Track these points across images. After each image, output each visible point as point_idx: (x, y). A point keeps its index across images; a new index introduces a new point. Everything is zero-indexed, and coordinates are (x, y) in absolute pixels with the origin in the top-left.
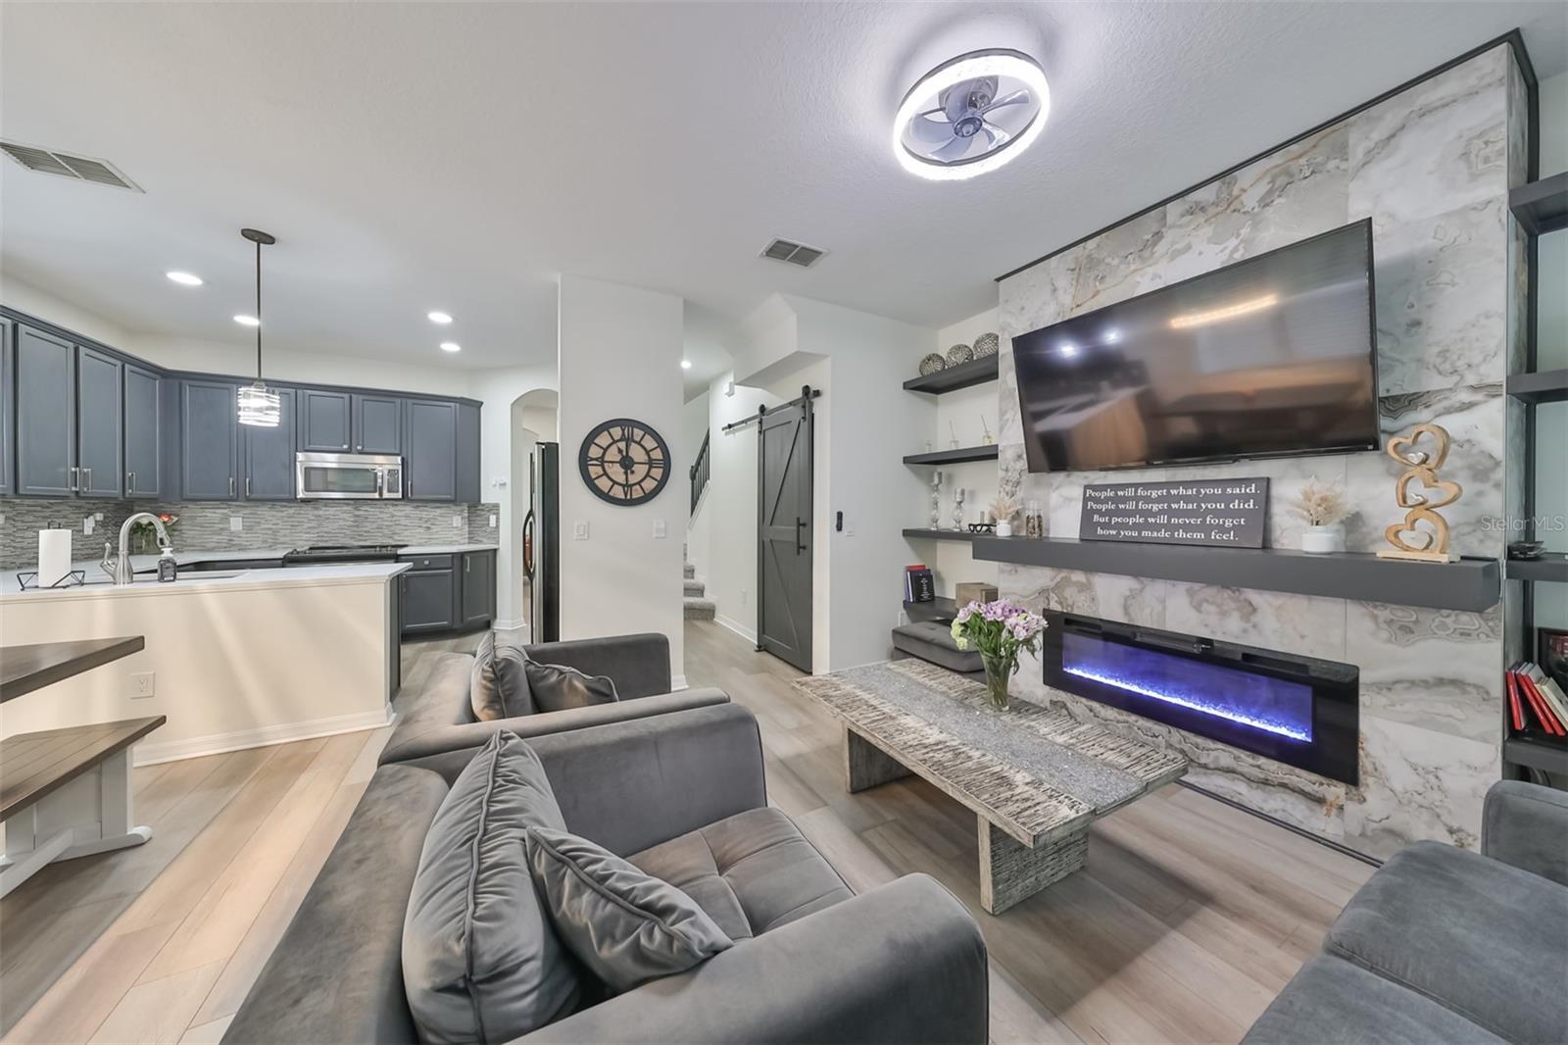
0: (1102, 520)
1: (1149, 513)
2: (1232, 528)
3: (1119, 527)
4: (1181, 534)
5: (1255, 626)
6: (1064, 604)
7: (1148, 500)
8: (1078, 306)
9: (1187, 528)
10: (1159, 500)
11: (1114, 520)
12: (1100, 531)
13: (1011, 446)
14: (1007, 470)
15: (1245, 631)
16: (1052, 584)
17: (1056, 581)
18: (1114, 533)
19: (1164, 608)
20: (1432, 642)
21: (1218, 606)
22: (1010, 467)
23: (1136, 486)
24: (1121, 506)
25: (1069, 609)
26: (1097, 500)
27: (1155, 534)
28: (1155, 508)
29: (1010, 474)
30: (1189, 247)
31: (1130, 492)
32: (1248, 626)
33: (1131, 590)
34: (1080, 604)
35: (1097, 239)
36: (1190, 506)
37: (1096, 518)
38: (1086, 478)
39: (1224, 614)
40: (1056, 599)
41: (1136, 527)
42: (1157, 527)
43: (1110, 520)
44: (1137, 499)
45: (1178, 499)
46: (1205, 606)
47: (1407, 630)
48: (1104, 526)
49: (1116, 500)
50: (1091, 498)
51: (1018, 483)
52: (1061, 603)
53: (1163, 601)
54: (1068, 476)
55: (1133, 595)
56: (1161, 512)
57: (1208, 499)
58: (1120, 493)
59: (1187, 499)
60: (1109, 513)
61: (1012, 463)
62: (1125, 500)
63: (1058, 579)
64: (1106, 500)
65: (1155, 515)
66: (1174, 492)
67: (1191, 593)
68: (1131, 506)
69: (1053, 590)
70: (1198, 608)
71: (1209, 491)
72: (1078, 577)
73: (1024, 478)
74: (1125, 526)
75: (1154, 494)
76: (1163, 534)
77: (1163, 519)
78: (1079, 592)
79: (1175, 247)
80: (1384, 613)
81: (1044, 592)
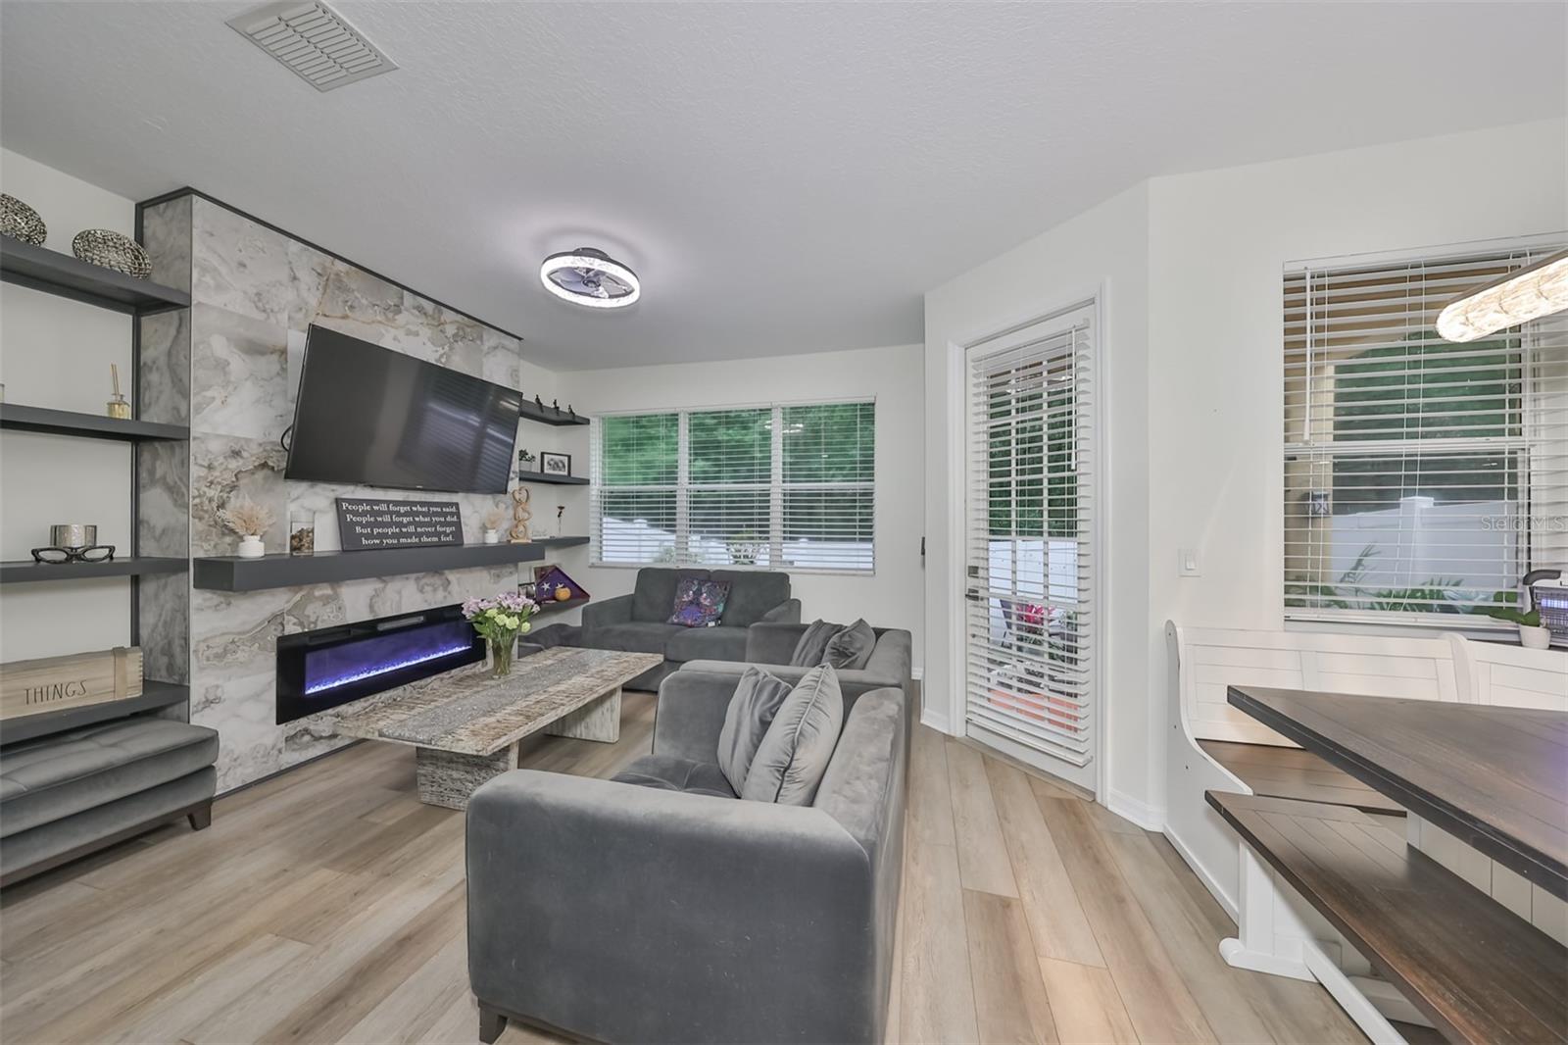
0: (365, 531)
1: (400, 525)
2: (451, 533)
3: (381, 536)
4: (425, 539)
5: (449, 593)
6: (306, 624)
7: (398, 514)
8: (325, 315)
9: (428, 535)
10: (406, 514)
11: (376, 531)
12: (364, 541)
13: (219, 436)
14: (210, 467)
15: (445, 597)
16: (288, 606)
17: (292, 603)
18: (378, 541)
19: (401, 597)
20: (506, 579)
21: (433, 586)
22: (216, 464)
23: (388, 502)
24: (379, 519)
25: (312, 626)
26: (356, 513)
27: (409, 541)
28: (405, 520)
29: (217, 473)
30: (417, 334)
31: (384, 507)
32: (446, 594)
33: (376, 590)
34: (326, 618)
35: (347, 266)
36: (426, 520)
37: (358, 529)
38: (333, 490)
39: (435, 590)
40: (295, 620)
41: (394, 536)
42: (408, 535)
43: (372, 531)
44: (391, 513)
45: (418, 514)
46: (427, 588)
47: (498, 576)
48: (368, 537)
49: (373, 513)
50: (348, 511)
51: (233, 488)
52: (301, 624)
53: (399, 593)
54: (312, 487)
55: (377, 594)
56: (409, 523)
57: (436, 514)
58: (376, 508)
59: (424, 515)
60: (368, 525)
61: (221, 459)
62: (381, 513)
63: (298, 597)
64: (364, 514)
65: (405, 526)
66: (414, 509)
67: (417, 579)
68: (387, 519)
69: (289, 613)
70: (421, 591)
71: (435, 509)
72: (323, 590)
73: (243, 482)
74: (386, 536)
75: (402, 509)
76: (414, 540)
77: (412, 529)
78: (324, 605)
79: (410, 327)
80: (493, 572)
81: (277, 618)
